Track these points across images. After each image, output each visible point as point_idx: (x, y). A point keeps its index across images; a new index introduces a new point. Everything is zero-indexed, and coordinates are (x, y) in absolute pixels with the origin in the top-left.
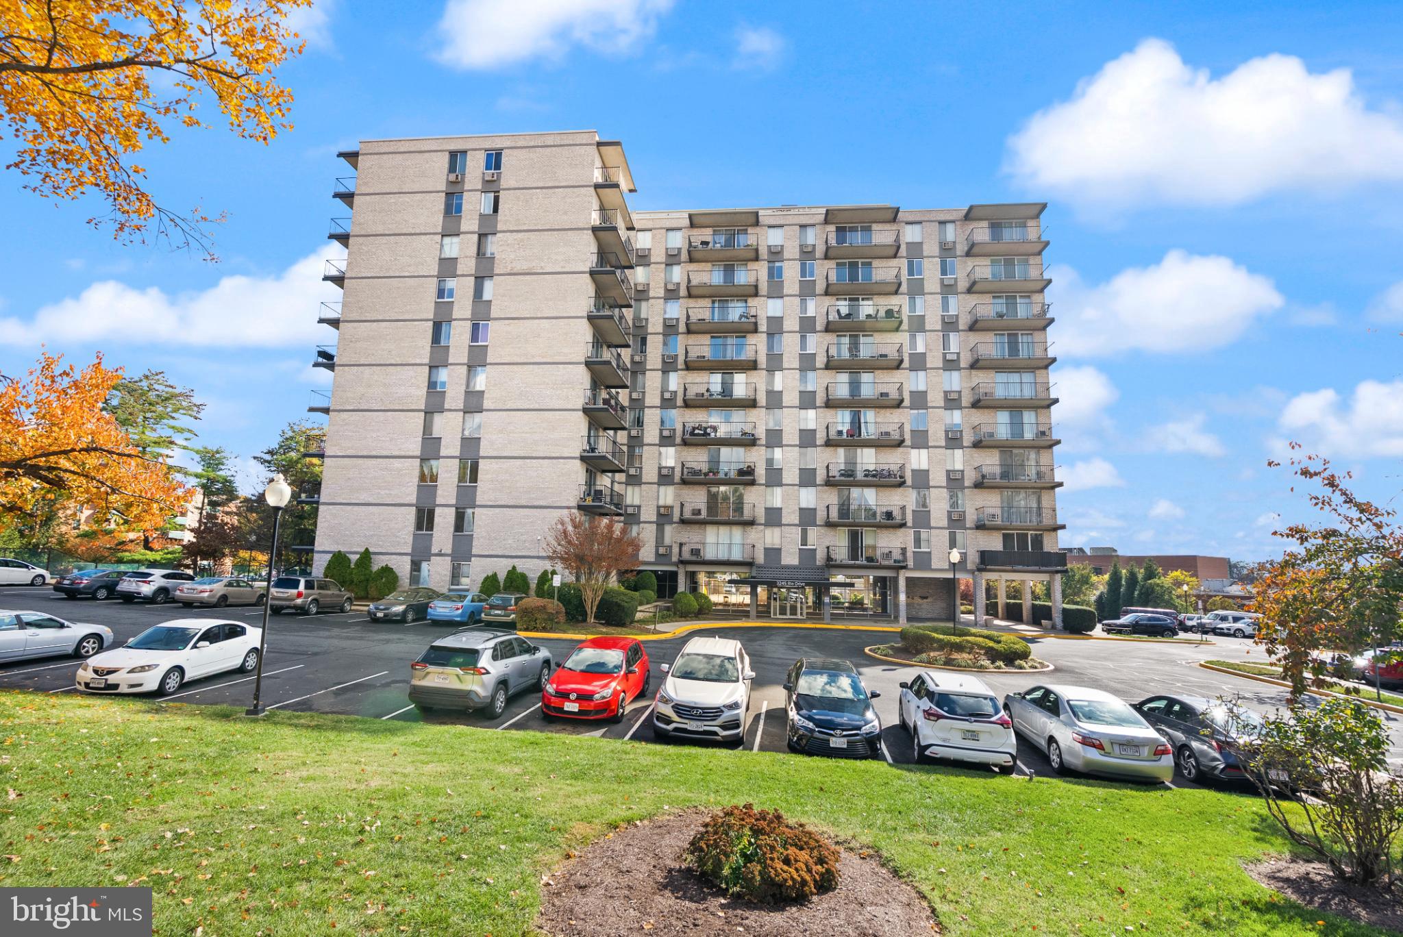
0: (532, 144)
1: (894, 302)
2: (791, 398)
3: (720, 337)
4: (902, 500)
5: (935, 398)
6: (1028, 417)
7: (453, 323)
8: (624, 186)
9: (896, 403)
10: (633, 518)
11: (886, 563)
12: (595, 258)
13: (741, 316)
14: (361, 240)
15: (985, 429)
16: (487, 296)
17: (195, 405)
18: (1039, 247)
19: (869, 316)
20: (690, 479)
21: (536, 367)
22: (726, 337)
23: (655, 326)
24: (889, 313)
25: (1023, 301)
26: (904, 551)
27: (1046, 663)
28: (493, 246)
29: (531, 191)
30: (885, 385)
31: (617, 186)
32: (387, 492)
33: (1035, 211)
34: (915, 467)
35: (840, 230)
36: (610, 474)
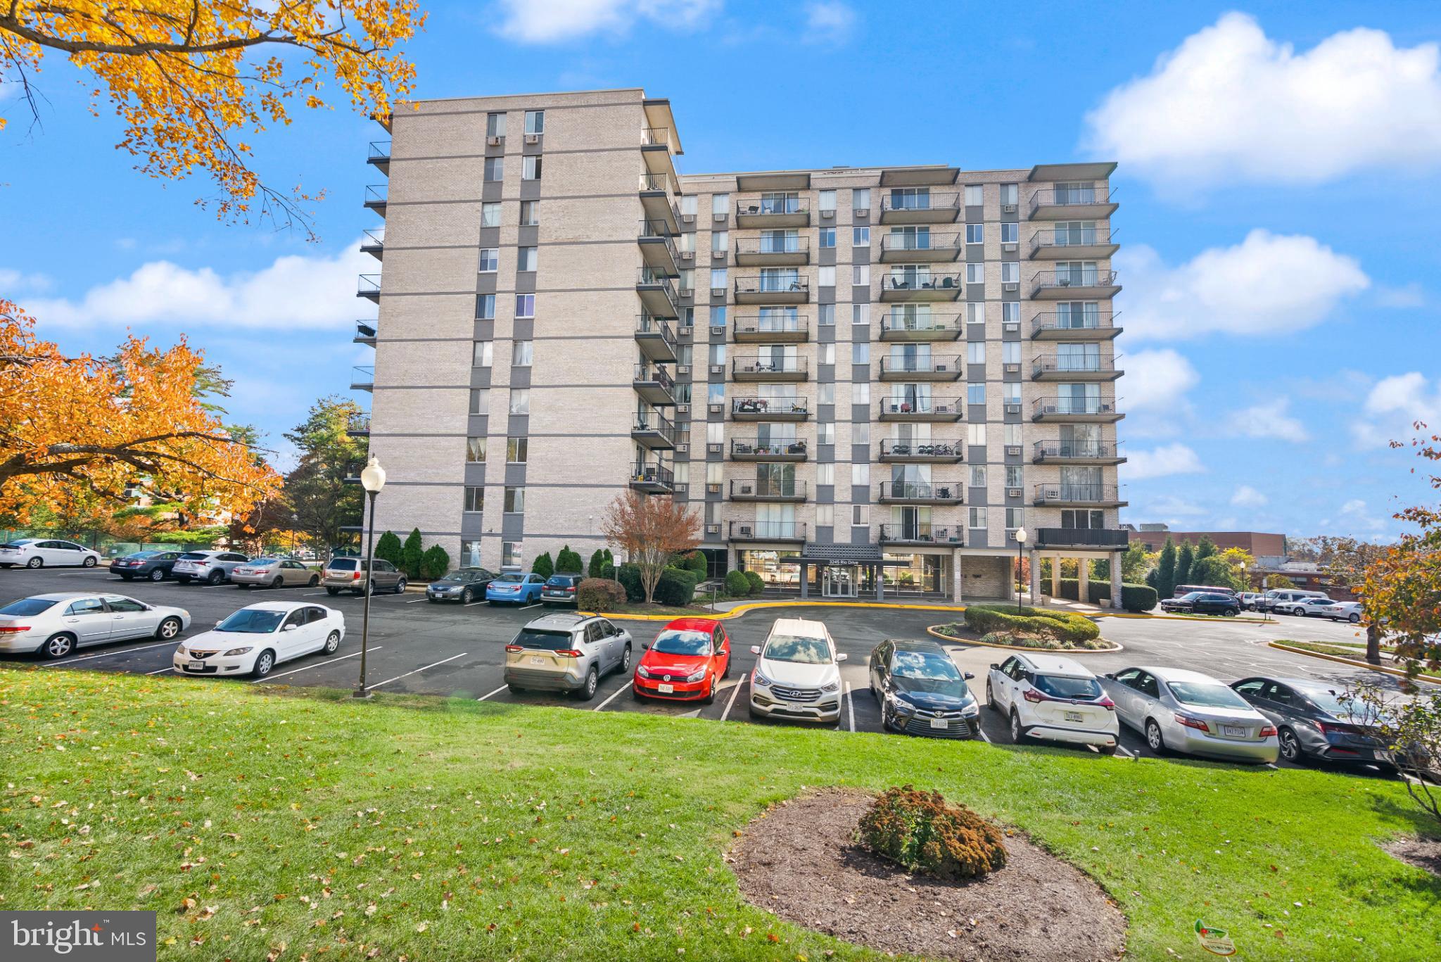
0: (575, 103)
1: (952, 270)
2: (844, 372)
3: (770, 308)
4: (959, 477)
5: (994, 371)
6: (1091, 390)
7: (498, 295)
8: (672, 148)
9: (952, 376)
10: (681, 496)
11: (940, 541)
12: (642, 226)
13: (792, 286)
14: (398, 208)
15: (1047, 403)
16: (531, 266)
17: (223, 382)
18: (1106, 210)
19: (926, 285)
20: (740, 456)
21: (584, 341)
22: (776, 308)
23: (701, 297)
24: (948, 283)
25: (1088, 268)
26: (960, 529)
27: (1115, 643)
28: (537, 213)
29: (575, 155)
30: (942, 358)
31: (665, 148)
32: (434, 471)
33: (1103, 171)
34: (972, 442)
35: (896, 194)
36: (658, 452)
